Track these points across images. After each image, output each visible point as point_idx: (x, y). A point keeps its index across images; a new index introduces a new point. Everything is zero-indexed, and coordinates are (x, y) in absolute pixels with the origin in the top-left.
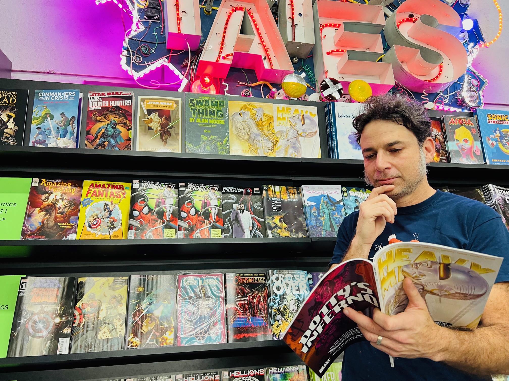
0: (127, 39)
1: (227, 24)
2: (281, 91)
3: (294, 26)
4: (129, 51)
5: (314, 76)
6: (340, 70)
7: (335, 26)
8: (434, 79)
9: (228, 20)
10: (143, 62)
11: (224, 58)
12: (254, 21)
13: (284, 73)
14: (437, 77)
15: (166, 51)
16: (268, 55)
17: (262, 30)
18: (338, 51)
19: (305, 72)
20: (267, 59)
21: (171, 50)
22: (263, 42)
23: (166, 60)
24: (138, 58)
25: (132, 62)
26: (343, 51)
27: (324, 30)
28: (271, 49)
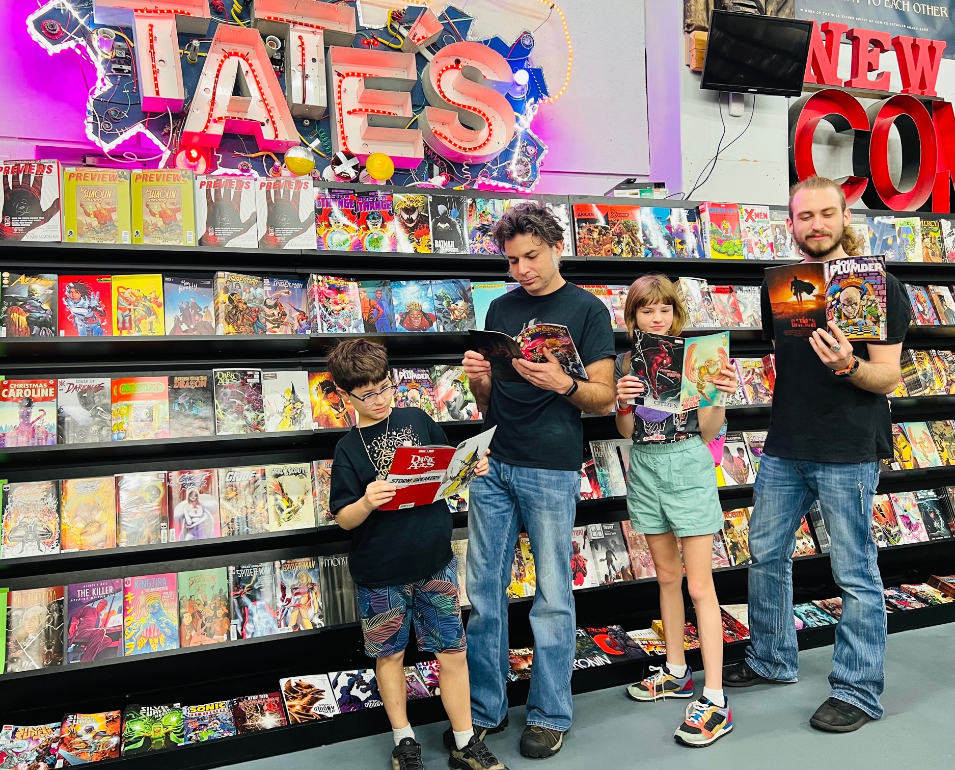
0: (91, 101)
1: (217, 76)
4: (95, 116)
5: (330, 144)
6: (363, 134)
7: (359, 75)
9: (219, 71)
10: (113, 130)
11: (215, 121)
12: (253, 71)
13: (288, 145)
15: (141, 114)
16: (272, 117)
17: (264, 84)
18: (360, 110)
19: (320, 138)
20: (270, 122)
21: (147, 112)
22: (264, 100)
23: (142, 125)
24: (107, 125)
25: (100, 130)
26: (367, 110)
27: (344, 81)
28: (276, 107)
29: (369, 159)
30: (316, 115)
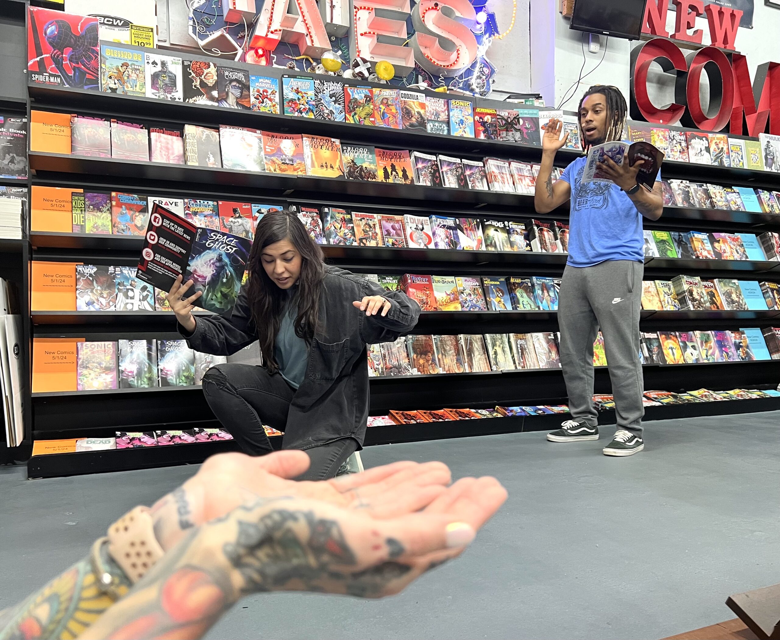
0: (192, 10)
2: (321, 65)
3: (332, 7)
4: (194, 21)
5: (348, 54)
6: (371, 49)
7: (368, 9)
8: (451, 65)
10: (206, 32)
11: (272, 32)
13: (323, 51)
14: (454, 63)
15: (224, 23)
16: (310, 33)
17: (305, 9)
18: (370, 33)
19: (341, 50)
20: (309, 36)
21: (228, 22)
22: (305, 20)
23: (224, 31)
24: (202, 29)
25: (197, 31)
26: (374, 33)
27: (358, 13)
28: (312, 25)
29: (378, 64)
30: (340, 34)
